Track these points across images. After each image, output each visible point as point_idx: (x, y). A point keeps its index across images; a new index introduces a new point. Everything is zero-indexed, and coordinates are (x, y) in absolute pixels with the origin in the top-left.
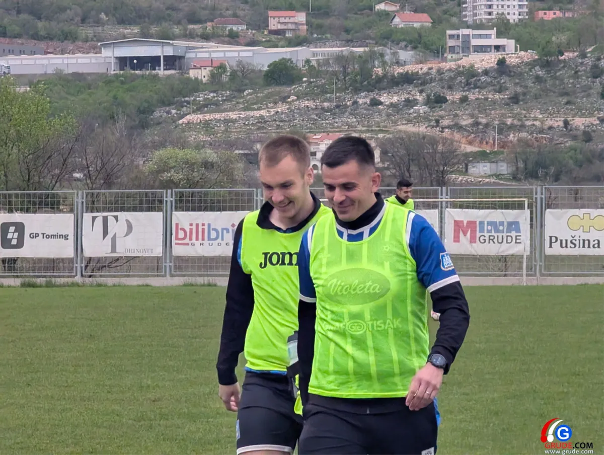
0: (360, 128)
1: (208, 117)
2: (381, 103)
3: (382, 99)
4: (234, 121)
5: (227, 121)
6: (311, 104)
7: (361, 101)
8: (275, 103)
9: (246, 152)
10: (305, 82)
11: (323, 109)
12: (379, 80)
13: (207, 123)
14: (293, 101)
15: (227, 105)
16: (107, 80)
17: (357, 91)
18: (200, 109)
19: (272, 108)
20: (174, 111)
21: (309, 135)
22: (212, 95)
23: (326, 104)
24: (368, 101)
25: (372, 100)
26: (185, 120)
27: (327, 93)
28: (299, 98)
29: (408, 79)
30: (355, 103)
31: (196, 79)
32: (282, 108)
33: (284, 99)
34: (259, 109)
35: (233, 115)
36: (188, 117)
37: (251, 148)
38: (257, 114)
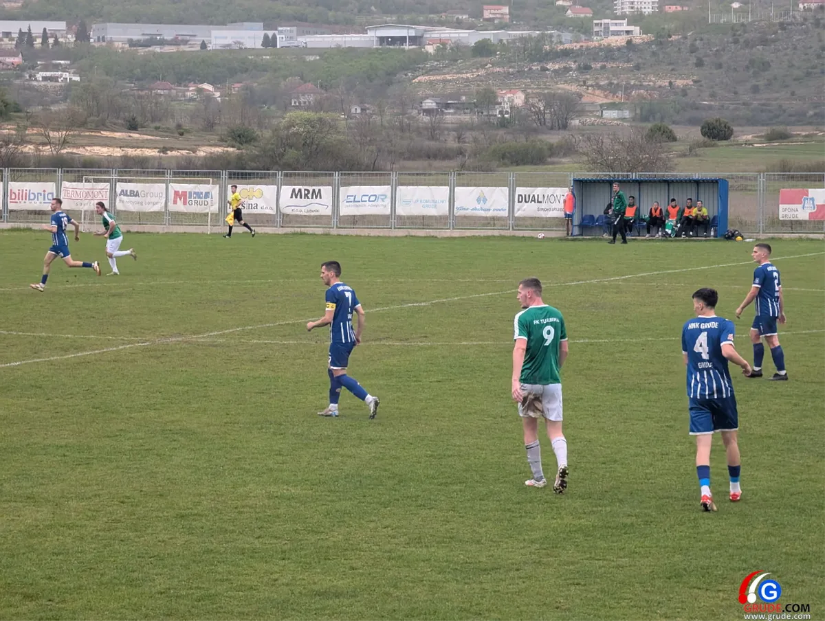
0: (532, 86)
1: (432, 78)
2: (548, 70)
3: (548, 67)
4: (449, 81)
5: (445, 81)
6: (500, 70)
7: (534, 68)
8: (477, 69)
9: (456, 102)
10: (498, 55)
11: (509, 73)
12: (547, 54)
13: (431, 82)
14: (489, 67)
15: (446, 70)
16: (369, 52)
17: (532, 61)
18: (427, 73)
19: (475, 72)
20: (410, 74)
21: (499, 91)
22: (436, 63)
23: (511, 70)
24: (539, 67)
25: (541, 67)
26: (416, 80)
27: (512, 62)
28: (493, 65)
29: (566, 54)
30: (530, 69)
31: (427, 52)
32: (482, 72)
33: (483, 66)
34: (467, 73)
35: (448, 77)
36: (419, 78)
37: (459, 99)
38: (464, 76)
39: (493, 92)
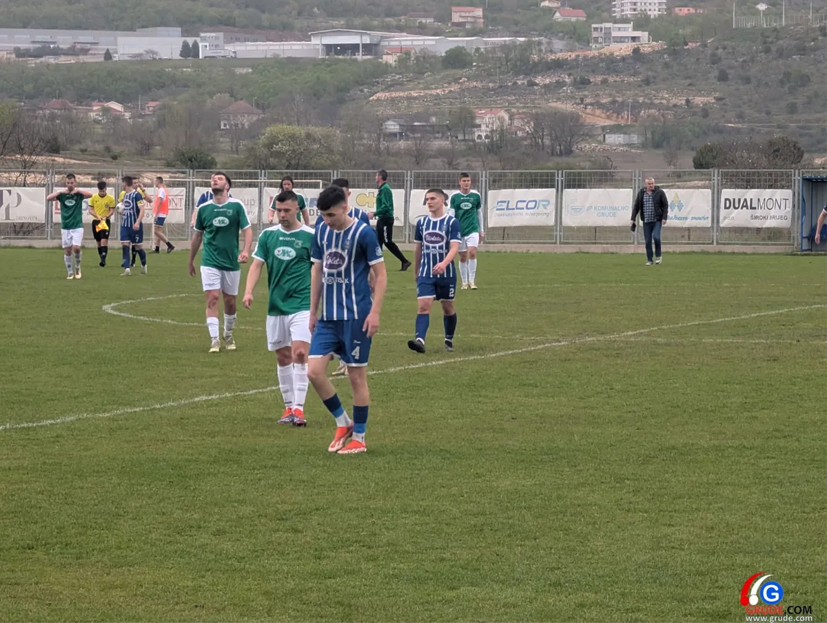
0: (518, 104)
1: (394, 95)
2: (537, 85)
3: (537, 81)
4: (416, 98)
5: (409, 98)
6: (479, 85)
7: (520, 82)
8: (449, 83)
9: (424, 124)
10: (475, 66)
11: (488, 89)
12: (535, 65)
13: (393, 100)
14: (464, 82)
15: (411, 85)
16: (315, 63)
17: (517, 74)
18: (388, 88)
19: (447, 87)
20: (366, 90)
21: (476, 110)
22: (398, 76)
23: (491, 85)
24: (526, 82)
25: (528, 82)
26: (374, 97)
27: (491, 75)
28: (469, 79)
29: (558, 65)
30: (515, 83)
31: (386, 63)
32: (455, 87)
33: (456, 81)
34: (436, 88)
35: (414, 94)
36: (377, 95)
37: (428, 121)
38: (434, 92)
39: (471, 113)
